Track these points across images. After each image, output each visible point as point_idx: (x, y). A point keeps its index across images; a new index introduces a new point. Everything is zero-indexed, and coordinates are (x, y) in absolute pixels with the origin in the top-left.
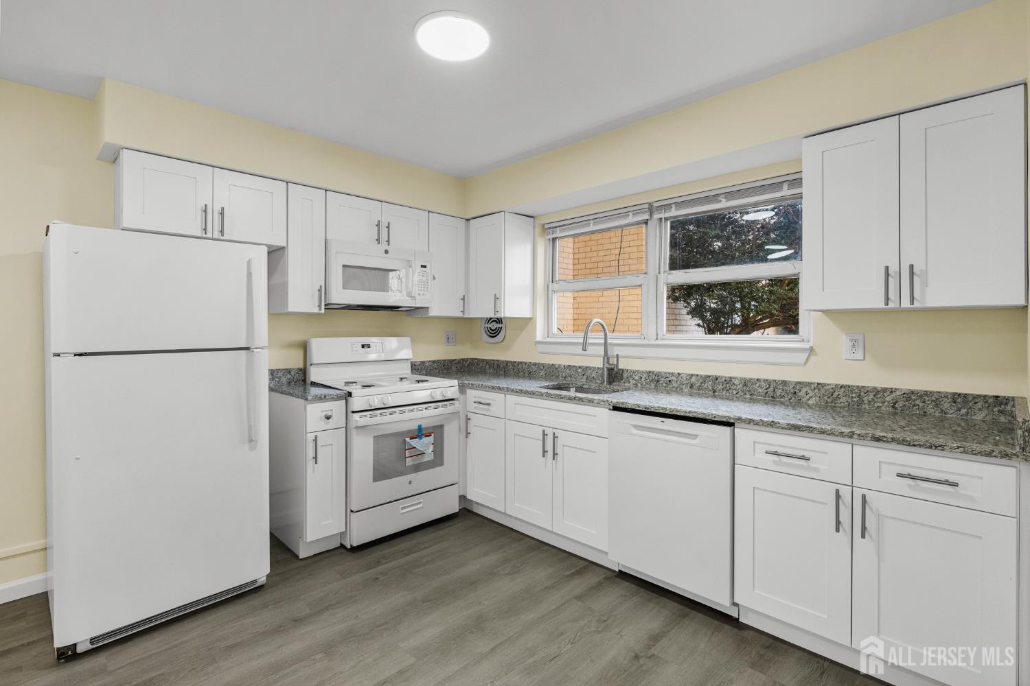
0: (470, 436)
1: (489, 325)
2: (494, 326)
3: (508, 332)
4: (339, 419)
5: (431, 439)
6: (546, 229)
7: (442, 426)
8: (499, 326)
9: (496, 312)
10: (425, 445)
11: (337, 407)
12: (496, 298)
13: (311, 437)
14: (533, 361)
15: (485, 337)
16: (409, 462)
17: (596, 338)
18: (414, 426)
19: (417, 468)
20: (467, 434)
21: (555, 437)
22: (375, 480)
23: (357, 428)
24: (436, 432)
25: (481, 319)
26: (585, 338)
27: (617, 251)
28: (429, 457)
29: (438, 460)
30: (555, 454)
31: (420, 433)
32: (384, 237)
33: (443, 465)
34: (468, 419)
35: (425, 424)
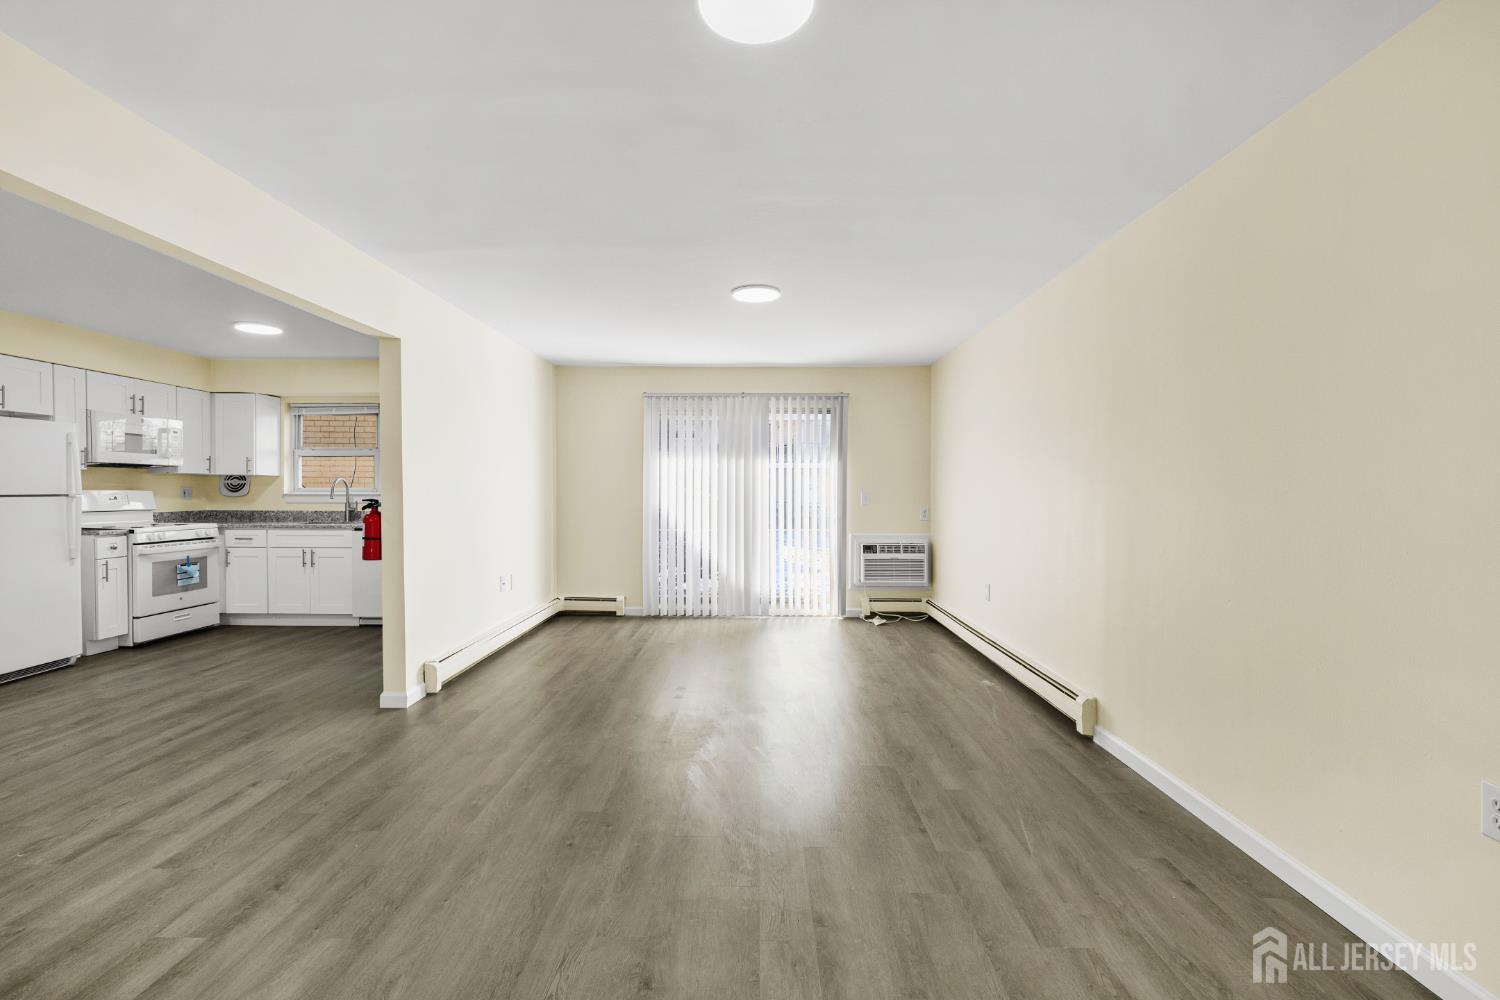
0: (230, 566)
1: (229, 482)
2: (236, 482)
3: (252, 487)
4: (122, 550)
5: (197, 567)
6: (290, 407)
7: (206, 557)
8: (243, 482)
9: (248, 471)
10: (194, 569)
11: (121, 541)
12: (248, 460)
13: (101, 562)
14: (281, 510)
15: (226, 492)
16: (180, 583)
17: (340, 490)
18: (183, 556)
19: (186, 588)
20: (227, 564)
21: (312, 553)
22: (154, 595)
23: (141, 555)
24: (201, 561)
25: (220, 476)
26: (332, 490)
27: (353, 424)
28: (196, 580)
29: (203, 584)
30: (312, 564)
31: (188, 562)
32: (138, 407)
33: (206, 587)
34: (227, 553)
35: (192, 555)
